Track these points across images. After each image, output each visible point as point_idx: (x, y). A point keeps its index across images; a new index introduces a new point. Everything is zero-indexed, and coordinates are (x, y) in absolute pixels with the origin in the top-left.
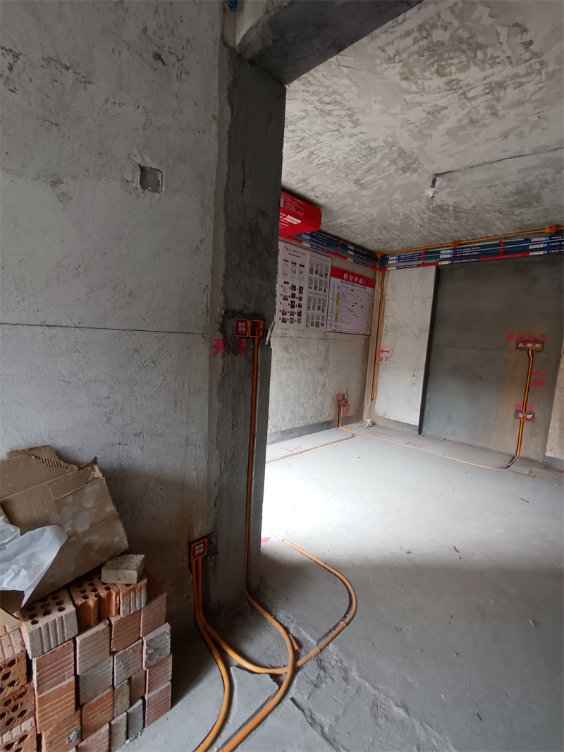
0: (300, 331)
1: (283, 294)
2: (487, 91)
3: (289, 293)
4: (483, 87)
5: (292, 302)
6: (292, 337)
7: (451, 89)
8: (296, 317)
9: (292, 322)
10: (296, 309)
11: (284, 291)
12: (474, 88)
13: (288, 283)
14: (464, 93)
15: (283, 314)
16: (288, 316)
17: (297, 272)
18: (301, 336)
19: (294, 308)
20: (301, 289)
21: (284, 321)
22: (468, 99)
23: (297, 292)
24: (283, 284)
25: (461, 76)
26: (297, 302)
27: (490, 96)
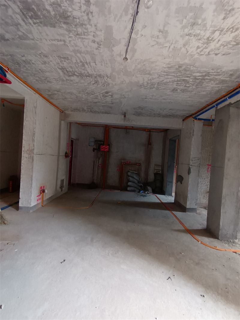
2: (210, 39)
4: (215, 38)
7: (233, 28)
12: (219, 35)
14: (222, 31)
22: (216, 30)
25: (233, 34)
27: (205, 38)
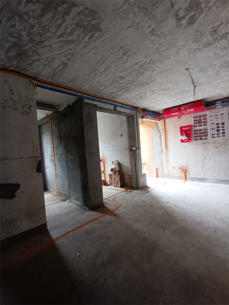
0: (226, 140)
1: (211, 128)
3: (216, 126)
5: (217, 130)
6: (220, 143)
8: (221, 135)
9: (219, 137)
10: (221, 132)
11: (212, 127)
13: (214, 123)
15: (212, 135)
16: (216, 135)
17: (219, 118)
18: (227, 141)
19: (219, 131)
20: (223, 124)
21: (213, 137)
23: (220, 126)
24: (211, 124)
26: (221, 129)
